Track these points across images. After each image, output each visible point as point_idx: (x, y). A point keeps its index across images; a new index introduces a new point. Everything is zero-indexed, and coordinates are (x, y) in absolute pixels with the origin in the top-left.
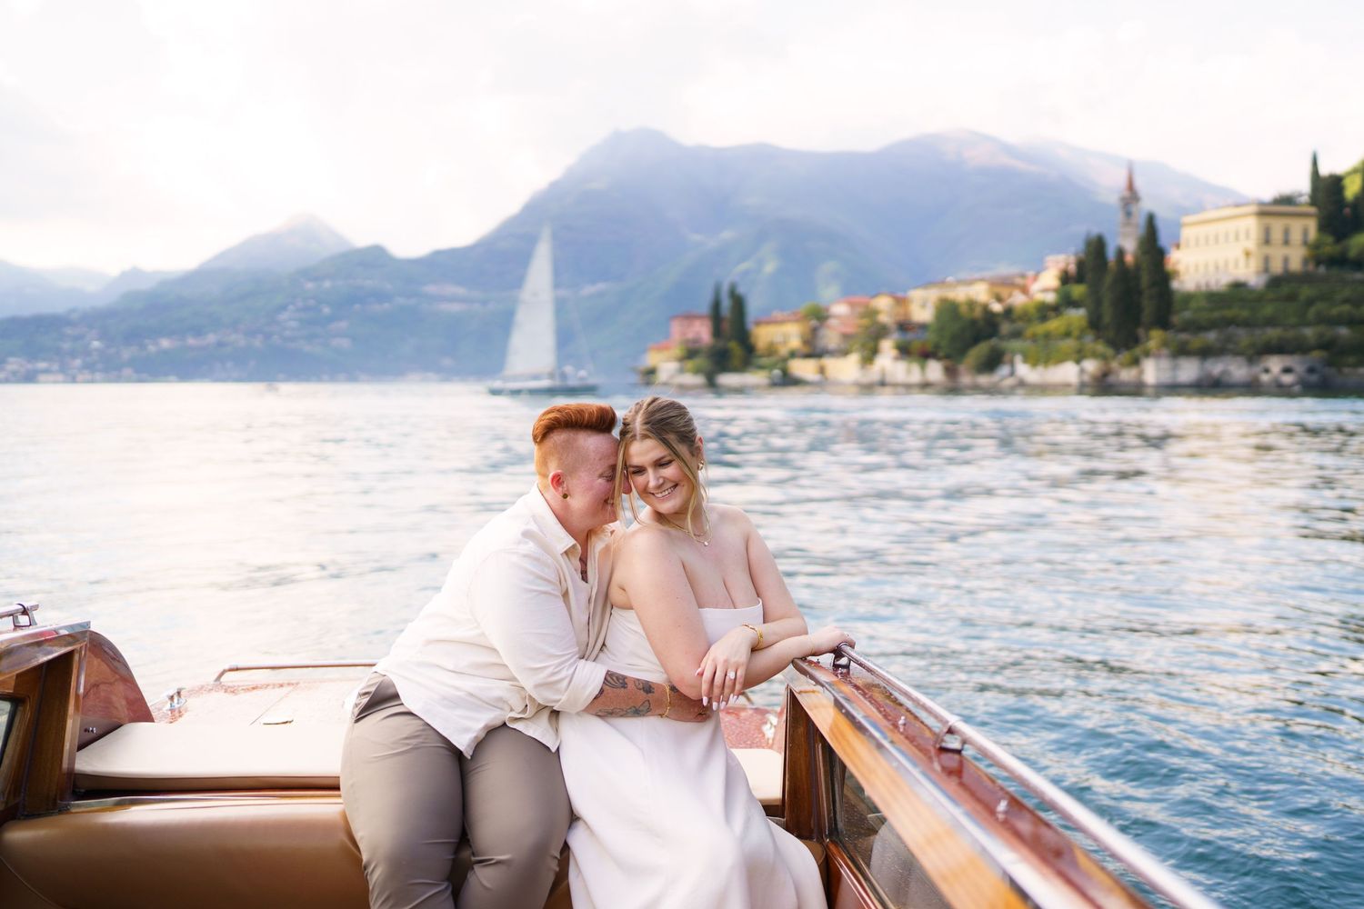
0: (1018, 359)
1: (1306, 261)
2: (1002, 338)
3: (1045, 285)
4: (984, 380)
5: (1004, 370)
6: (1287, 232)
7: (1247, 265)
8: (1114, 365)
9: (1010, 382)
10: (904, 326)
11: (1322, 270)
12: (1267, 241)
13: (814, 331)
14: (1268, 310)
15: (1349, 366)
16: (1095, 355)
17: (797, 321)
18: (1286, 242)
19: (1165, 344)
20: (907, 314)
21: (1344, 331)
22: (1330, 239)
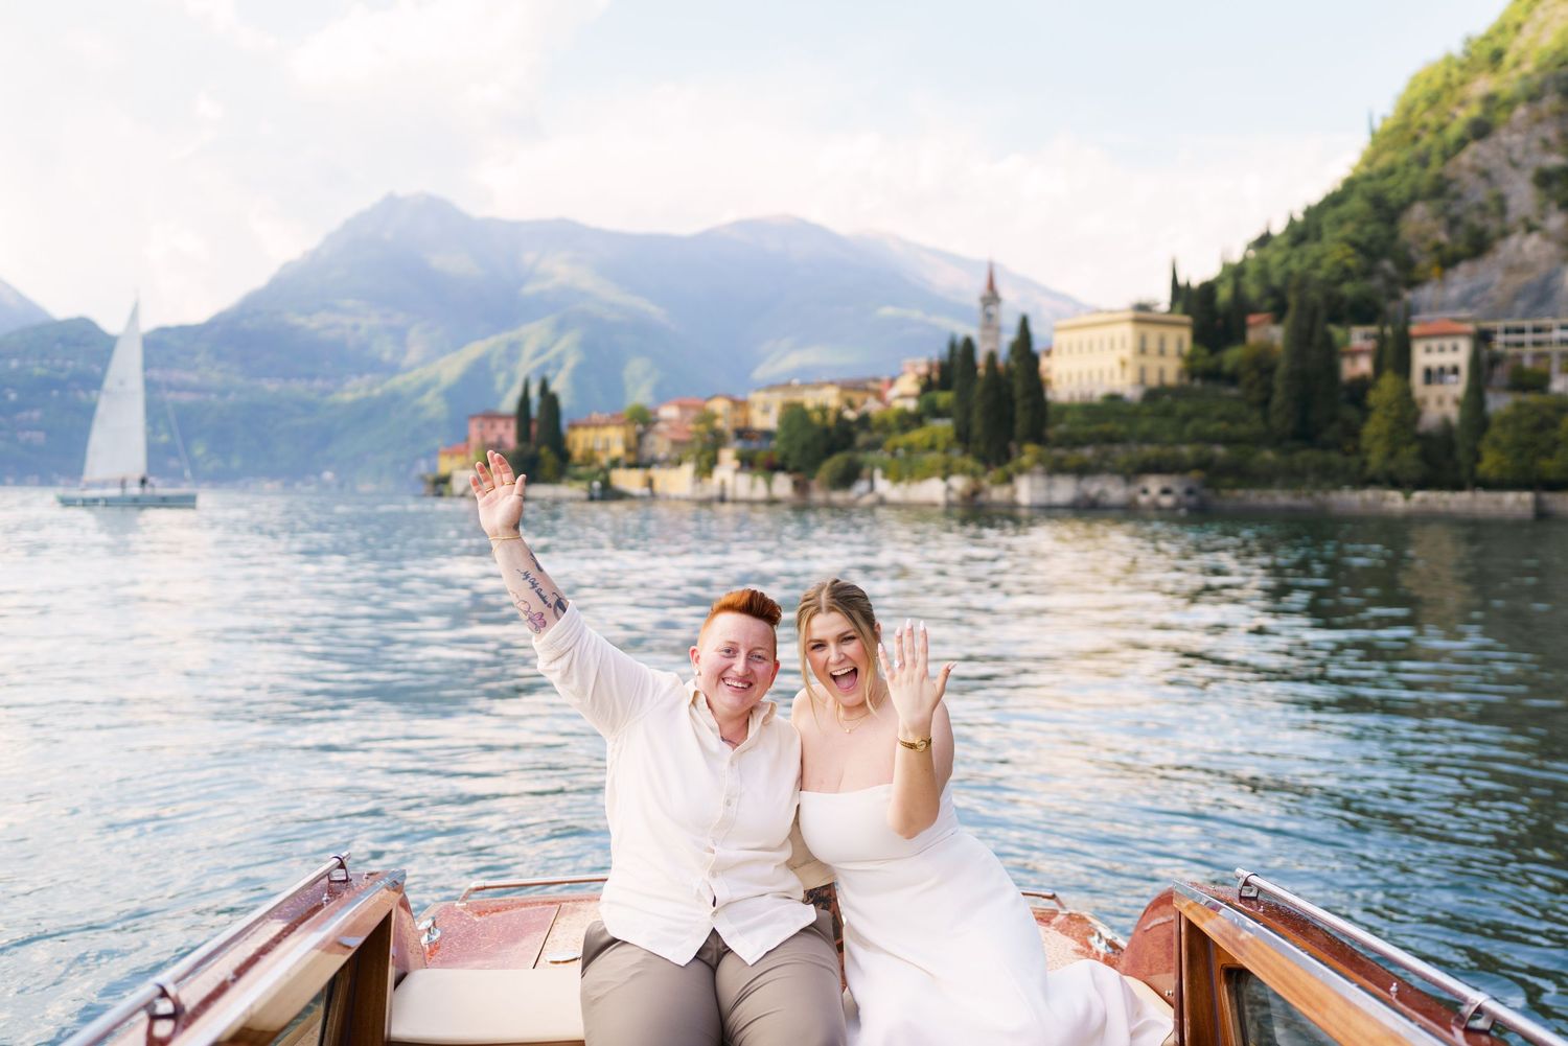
0: (878, 473)
1: (1181, 374)
2: (857, 450)
3: (904, 393)
4: (838, 497)
5: (862, 486)
6: (1162, 342)
7: (1123, 375)
8: (985, 482)
9: (869, 499)
10: (743, 433)
11: (1197, 384)
12: (1142, 350)
13: (640, 437)
14: (1145, 425)
15: (1227, 487)
16: (963, 471)
17: (618, 425)
18: (1162, 352)
19: (1039, 460)
20: (747, 420)
21: (1220, 451)
22: (1204, 352)
